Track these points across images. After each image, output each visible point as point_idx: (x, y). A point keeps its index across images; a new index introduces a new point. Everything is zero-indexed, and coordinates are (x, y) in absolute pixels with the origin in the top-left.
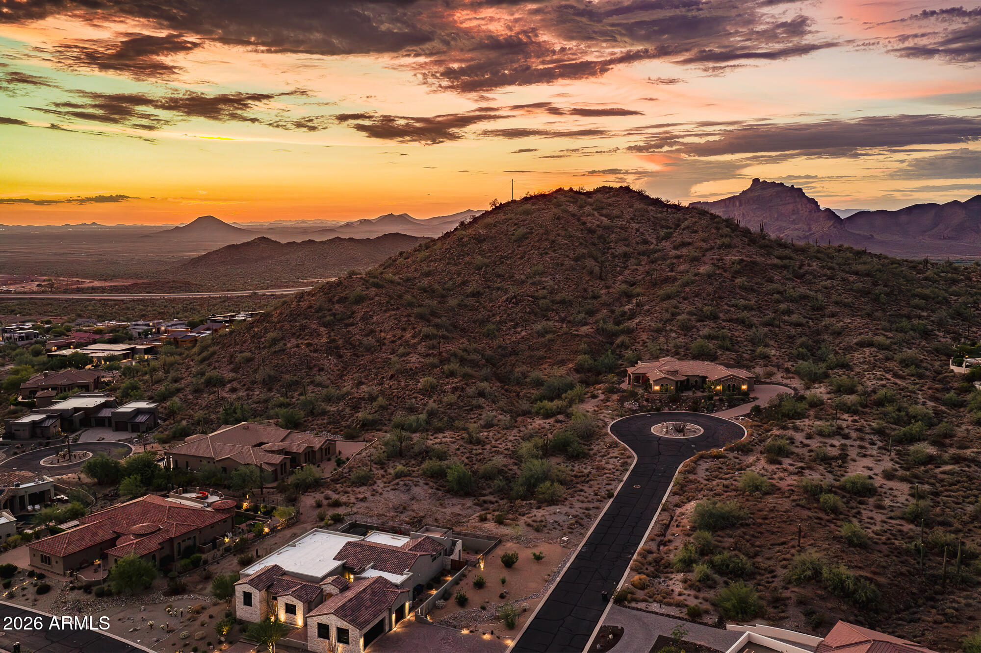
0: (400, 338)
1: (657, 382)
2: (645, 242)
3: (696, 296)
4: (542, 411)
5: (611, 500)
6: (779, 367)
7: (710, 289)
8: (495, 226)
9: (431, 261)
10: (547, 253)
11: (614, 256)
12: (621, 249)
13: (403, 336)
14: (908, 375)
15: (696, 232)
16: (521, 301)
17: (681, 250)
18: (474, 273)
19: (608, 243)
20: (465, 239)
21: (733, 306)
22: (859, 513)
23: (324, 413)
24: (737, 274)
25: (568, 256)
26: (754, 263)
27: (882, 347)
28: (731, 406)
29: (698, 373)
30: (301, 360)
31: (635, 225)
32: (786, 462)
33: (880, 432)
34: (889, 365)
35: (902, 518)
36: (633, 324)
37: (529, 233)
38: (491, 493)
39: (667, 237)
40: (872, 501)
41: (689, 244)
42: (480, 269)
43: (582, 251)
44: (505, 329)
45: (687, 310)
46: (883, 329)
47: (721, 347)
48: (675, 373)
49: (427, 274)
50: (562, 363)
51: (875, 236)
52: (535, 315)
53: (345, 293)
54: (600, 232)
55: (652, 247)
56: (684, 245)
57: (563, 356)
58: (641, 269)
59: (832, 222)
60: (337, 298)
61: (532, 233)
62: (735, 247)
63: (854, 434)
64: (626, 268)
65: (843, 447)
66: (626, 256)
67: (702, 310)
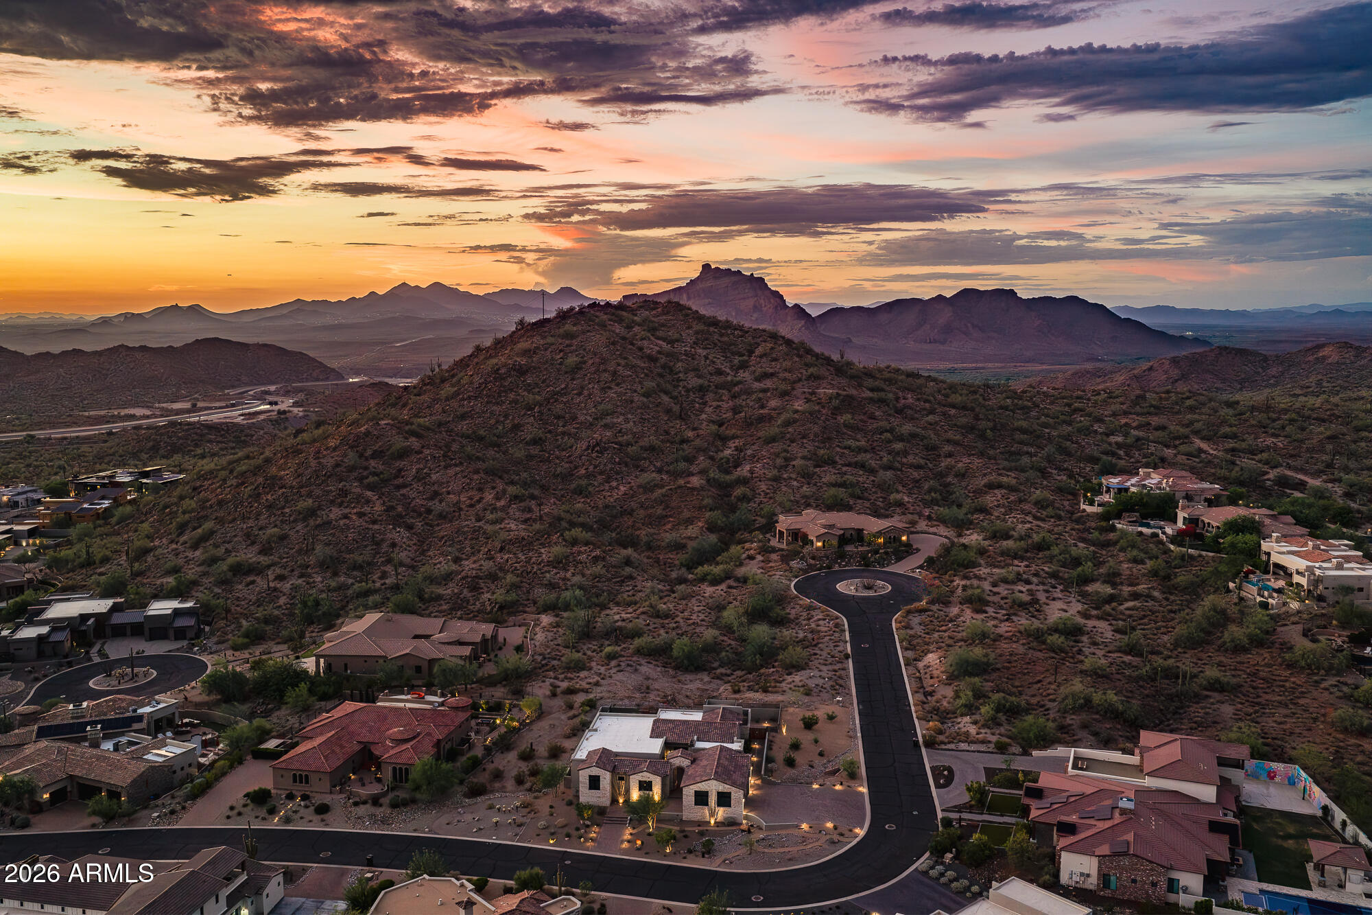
0: (479, 501)
1: (819, 538)
2: (720, 372)
3: (804, 437)
4: (708, 577)
5: (850, 661)
6: (920, 515)
7: (816, 429)
8: (535, 352)
9: (463, 399)
10: (610, 388)
11: (688, 391)
12: (694, 382)
13: (482, 498)
14: (1047, 516)
15: (775, 360)
16: (606, 449)
17: (764, 382)
18: (525, 414)
19: (676, 374)
20: (503, 371)
21: (845, 448)
22: (1080, 650)
23: (439, 598)
24: (836, 411)
25: (635, 391)
26: (851, 397)
27: (1012, 489)
28: (899, 559)
29: (853, 525)
30: (360, 535)
31: (703, 352)
32: (990, 610)
33: (1054, 575)
34: (1026, 507)
35: (1119, 651)
36: (744, 470)
37: (580, 362)
38: (720, 666)
39: (744, 366)
40: (1085, 639)
41: (772, 375)
42: (531, 409)
43: (650, 384)
44: (596, 483)
45: (800, 455)
46: (1004, 469)
47: (852, 496)
48: (831, 526)
49: (463, 417)
50: (689, 521)
51: (854, 340)
52: (626, 465)
53: (378, 446)
54: (663, 360)
55: (729, 378)
56: (766, 376)
57: (686, 514)
58: (725, 405)
59: (803, 322)
60: (369, 452)
61: (585, 362)
62: (824, 378)
63: (1035, 580)
64: (705, 404)
65: (1030, 592)
66: (701, 389)
67: (815, 454)
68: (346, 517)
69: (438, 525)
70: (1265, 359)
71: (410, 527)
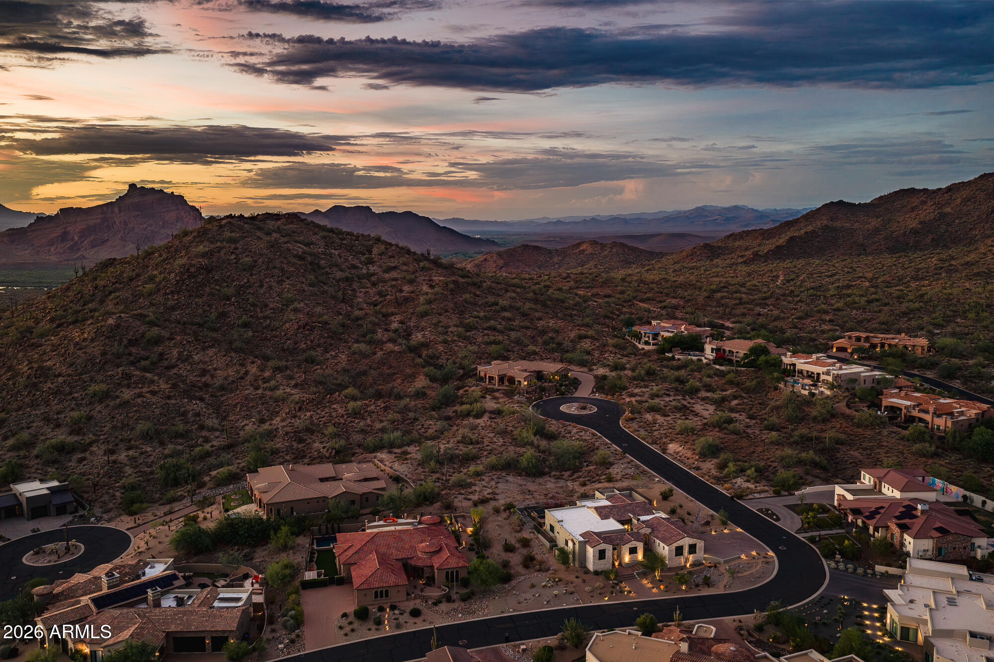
2: (355, 267)
3: (446, 312)
5: (628, 455)
7: (450, 305)
10: (284, 281)
11: (338, 281)
12: (339, 274)
13: (248, 372)
17: (392, 273)
18: (225, 304)
19: (324, 269)
24: (453, 292)
26: (455, 282)
28: (575, 389)
29: (533, 369)
31: (335, 252)
36: (418, 337)
37: (252, 262)
39: (370, 262)
43: (310, 277)
44: (320, 354)
48: (526, 370)
50: (413, 376)
54: (309, 258)
55: (364, 271)
56: (391, 268)
57: (407, 371)
58: (371, 291)
61: (256, 261)
64: (355, 290)
66: (348, 280)
68: (140, 395)
69: (222, 396)
70: (550, 252)
71: (202, 399)
